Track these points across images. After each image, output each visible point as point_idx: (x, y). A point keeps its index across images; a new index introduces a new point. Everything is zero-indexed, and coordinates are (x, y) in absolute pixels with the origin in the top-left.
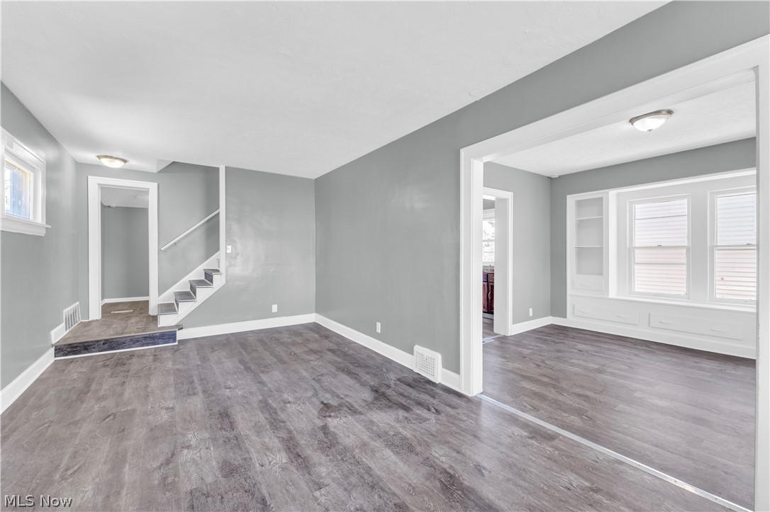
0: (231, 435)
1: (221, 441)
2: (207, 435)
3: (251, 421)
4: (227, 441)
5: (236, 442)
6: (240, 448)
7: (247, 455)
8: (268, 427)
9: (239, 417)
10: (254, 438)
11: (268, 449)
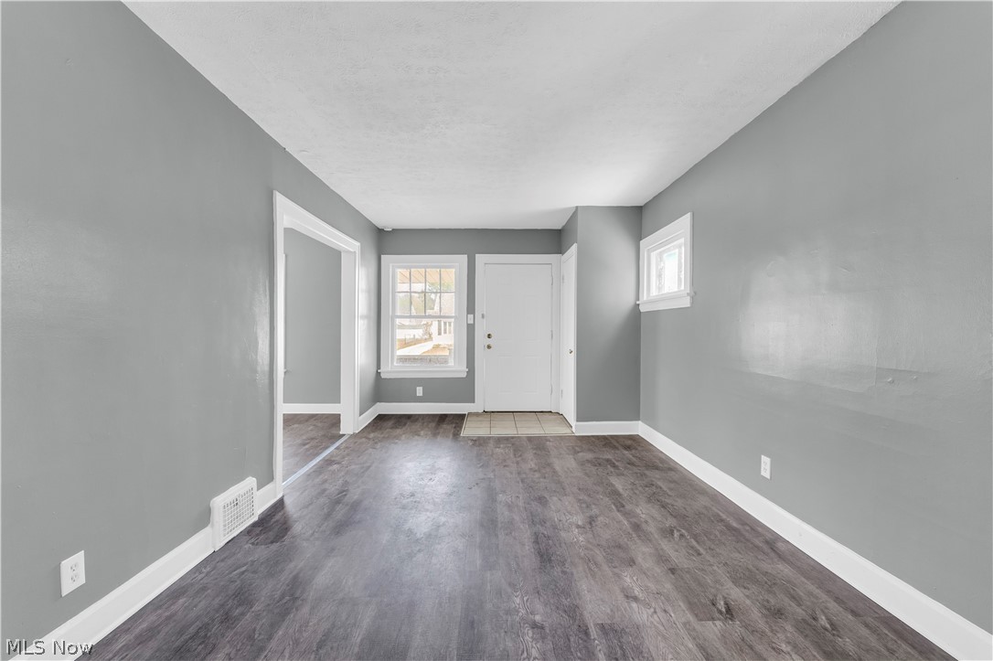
0: (539, 528)
1: (548, 524)
2: (563, 534)
3: (515, 538)
4: (543, 522)
5: (533, 520)
6: (531, 513)
7: (527, 506)
8: (500, 525)
9: (527, 548)
10: (517, 518)
11: (509, 506)
